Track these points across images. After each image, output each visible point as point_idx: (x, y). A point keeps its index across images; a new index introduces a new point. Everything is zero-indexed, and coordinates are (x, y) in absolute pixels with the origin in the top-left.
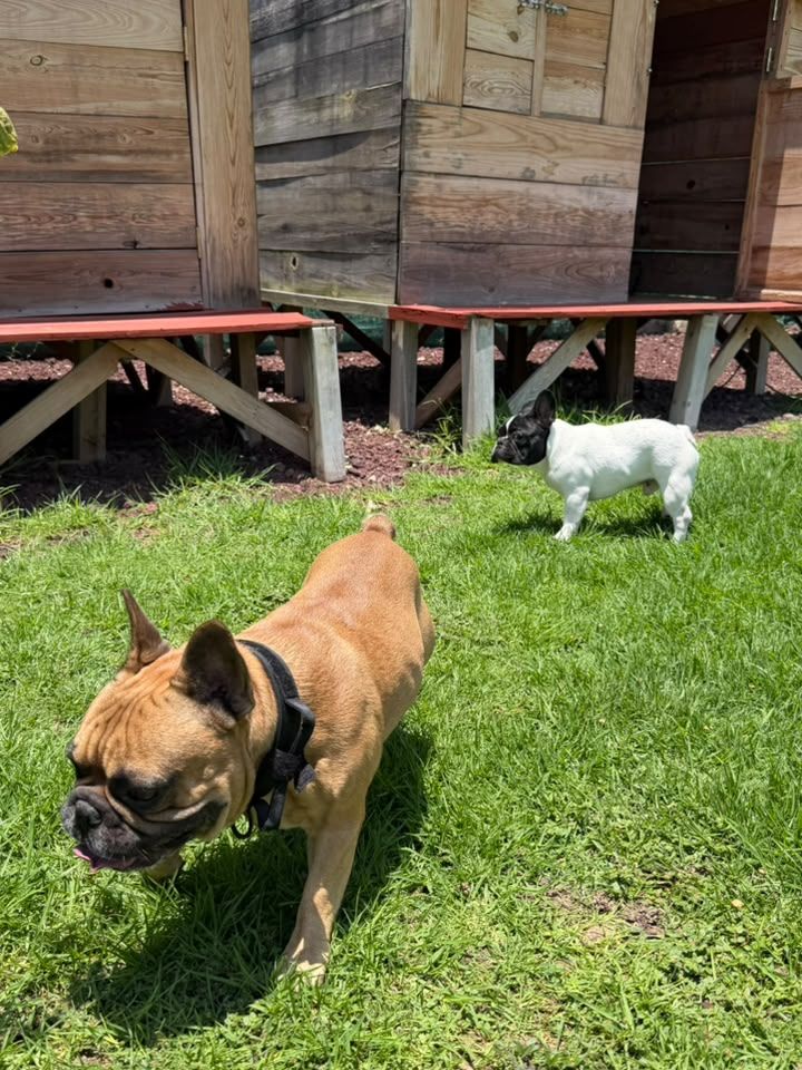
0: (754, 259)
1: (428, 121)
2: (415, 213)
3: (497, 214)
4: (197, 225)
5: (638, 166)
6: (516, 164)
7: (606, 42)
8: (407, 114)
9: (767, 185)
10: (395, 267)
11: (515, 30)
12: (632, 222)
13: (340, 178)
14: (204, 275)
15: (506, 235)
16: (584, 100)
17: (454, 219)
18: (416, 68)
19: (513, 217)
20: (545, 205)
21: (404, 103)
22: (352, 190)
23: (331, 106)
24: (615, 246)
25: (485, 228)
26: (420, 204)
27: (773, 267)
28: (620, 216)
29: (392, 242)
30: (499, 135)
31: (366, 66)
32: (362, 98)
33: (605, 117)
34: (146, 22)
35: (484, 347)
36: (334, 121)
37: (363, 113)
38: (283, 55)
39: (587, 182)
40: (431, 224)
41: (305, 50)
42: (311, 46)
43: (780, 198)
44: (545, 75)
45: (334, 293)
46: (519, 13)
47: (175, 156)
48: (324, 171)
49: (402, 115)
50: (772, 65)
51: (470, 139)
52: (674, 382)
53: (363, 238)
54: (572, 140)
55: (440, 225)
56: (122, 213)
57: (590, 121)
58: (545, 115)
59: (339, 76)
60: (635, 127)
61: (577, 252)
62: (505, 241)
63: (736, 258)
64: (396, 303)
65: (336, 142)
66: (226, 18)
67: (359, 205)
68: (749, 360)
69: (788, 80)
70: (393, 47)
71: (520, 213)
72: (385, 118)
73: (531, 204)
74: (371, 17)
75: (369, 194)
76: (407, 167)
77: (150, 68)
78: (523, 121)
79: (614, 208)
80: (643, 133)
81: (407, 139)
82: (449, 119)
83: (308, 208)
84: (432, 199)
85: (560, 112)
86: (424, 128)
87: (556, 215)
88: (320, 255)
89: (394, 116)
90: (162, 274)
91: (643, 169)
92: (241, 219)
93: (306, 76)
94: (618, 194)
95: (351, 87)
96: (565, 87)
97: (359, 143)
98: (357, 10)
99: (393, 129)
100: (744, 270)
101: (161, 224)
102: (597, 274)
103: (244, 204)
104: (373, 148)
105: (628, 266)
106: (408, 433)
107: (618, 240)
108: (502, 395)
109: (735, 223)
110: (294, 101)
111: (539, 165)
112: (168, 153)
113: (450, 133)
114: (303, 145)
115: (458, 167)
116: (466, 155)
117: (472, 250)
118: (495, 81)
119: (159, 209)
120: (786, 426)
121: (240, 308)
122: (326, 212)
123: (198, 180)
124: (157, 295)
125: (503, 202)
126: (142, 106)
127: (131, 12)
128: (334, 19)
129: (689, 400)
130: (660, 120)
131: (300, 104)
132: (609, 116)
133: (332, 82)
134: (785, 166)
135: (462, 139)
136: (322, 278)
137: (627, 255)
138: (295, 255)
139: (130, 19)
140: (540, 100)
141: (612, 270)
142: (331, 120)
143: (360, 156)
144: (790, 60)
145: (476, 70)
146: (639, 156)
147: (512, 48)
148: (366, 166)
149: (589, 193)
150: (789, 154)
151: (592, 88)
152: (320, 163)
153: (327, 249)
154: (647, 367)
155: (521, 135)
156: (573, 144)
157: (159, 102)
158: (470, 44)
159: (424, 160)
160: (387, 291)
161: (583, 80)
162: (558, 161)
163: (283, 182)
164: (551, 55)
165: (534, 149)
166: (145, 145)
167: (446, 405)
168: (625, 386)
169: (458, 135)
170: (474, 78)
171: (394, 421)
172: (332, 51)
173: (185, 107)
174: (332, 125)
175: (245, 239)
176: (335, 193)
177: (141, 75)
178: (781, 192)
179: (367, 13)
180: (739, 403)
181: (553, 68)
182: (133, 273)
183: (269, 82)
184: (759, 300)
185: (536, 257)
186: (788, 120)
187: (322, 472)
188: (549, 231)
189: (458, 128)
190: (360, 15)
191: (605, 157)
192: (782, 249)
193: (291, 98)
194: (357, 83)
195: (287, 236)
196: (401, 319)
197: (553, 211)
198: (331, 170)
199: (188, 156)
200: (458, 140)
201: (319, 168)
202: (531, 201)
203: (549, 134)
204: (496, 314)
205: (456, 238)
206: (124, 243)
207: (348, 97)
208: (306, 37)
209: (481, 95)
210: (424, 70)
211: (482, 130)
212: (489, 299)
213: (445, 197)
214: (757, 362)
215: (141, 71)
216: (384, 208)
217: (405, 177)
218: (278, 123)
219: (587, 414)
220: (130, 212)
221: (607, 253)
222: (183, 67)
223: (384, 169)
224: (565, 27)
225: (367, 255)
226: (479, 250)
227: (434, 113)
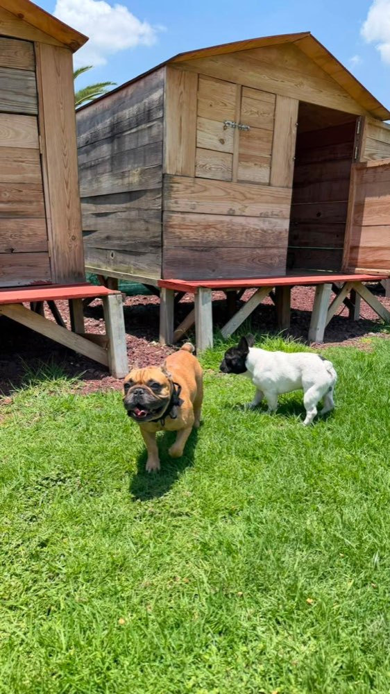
0: (351, 252)
1: (176, 185)
2: (171, 232)
3: (215, 232)
4: (48, 240)
5: (289, 207)
6: (225, 207)
7: (271, 144)
8: (165, 181)
9: (357, 215)
10: (161, 259)
11: (222, 138)
12: (287, 235)
13: (134, 214)
14: (52, 266)
15: (221, 242)
16: (261, 174)
17: (192, 235)
18: (170, 157)
19: (224, 234)
20: (241, 228)
21: (164, 175)
22: (139, 220)
23: (128, 177)
24: (278, 248)
25: (209, 239)
26: (173, 228)
27: (361, 256)
28: (280, 233)
29: (159, 247)
30: (215, 192)
31: (145, 157)
32: (143, 173)
33: (272, 182)
34: (17, 134)
35: (206, 303)
36: (130, 184)
37: (143, 180)
38: (105, 150)
39: (263, 216)
40: (180, 238)
41: (116, 148)
42: (119, 145)
43: (363, 222)
44: (239, 161)
45: (132, 272)
46: (225, 129)
47: (35, 204)
48: (125, 210)
49: (162, 182)
50: (357, 155)
51: (200, 194)
52: (311, 312)
53: (145, 244)
54: (253, 194)
55: (185, 238)
56: (5, 234)
57: (264, 184)
58: (240, 182)
59: (132, 161)
60: (287, 187)
61: (258, 251)
62: (220, 246)
63: (342, 251)
64: (162, 278)
65: (131, 195)
66: (63, 131)
67: (143, 227)
68: (350, 303)
69: (366, 163)
70: (157, 147)
71: (228, 232)
72: (154, 183)
73: (234, 227)
74: (146, 131)
75: (147, 222)
76: (165, 209)
77: (20, 157)
78: (228, 185)
79: (278, 228)
80: (291, 190)
81: (165, 194)
82: (188, 184)
83: (118, 228)
84: (180, 225)
85: (248, 179)
86: (175, 189)
87: (247, 232)
88: (124, 252)
89: (159, 182)
90: (28, 266)
91: (293, 207)
92: (73, 236)
93: (116, 160)
94: (279, 221)
95: (138, 167)
96: (249, 167)
97: (142, 196)
98: (140, 128)
99: (158, 189)
100: (346, 257)
101: (27, 239)
102: (269, 262)
103: (75, 228)
104: (149, 199)
105: (286, 257)
106: (169, 346)
107: (280, 245)
108: (218, 327)
109: (341, 234)
110: (111, 173)
111: (237, 207)
112: (31, 202)
113: (189, 191)
114: (116, 196)
115: (193, 209)
116: (197, 202)
117: (202, 251)
118: (212, 164)
119: (26, 232)
120: (370, 339)
121: (74, 283)
122: (126, 230)
123: (48, 216)
124: (25, 277)
125: (218, 226)
126: (16, 177)
127: (9, 128)
128: (129, 132)
129: (318, 327)
130: (301, 183)
131: (114, 175)
132: (273, 182)
133: (128, 164)
134: (365, 205)
135: (195, 194)
136: (125, 264)
137: (284, 252)
138: (112, 251)
139: (8, 131)
140: (237, 175)
141: (277, 259)
142: (129, 184)
143: (143, 202)
144: (366, 153)
145: (202, 158)
146: (290, 202)
147: (221, 147)
148: (146, 208)
149: (264, 221)
150: (368, 200)
151: (265, 167)
152: (124, 205)
153: (128, 249)
154: (300, 303)
155: (227, 192)
156: (255, 196)
157: (26, 175)
158: (198, 145)
159: (175, 205)
160: (157, 272)
161: (259, 163)
162: (247, 205)
163: (106, 214)
164: (242, 151)
165: (234, 199)
166: (17, 198)
167: (188, 332)
168: (286, 318)
169: (193, 192)
170: (200, 163)
171: (162, 339)
172: (129, 149)
173: (41, 178)
174: (129, 186)
175: (76, 246)
176: (131, 221)
177: (15, 161)
178: (364, 219)
179: (144, 129)
180: (346, 326)
181: (243, 158)
182: (11, 265)
183: (99, 164)
184: (354, 274)
185: (237, 254)
186: (366, 182)
187: (115, 373)
188: (243, 241)
189: (193, 189)
190: (142, 130)
191: (272, 203)
192: (365, 247)
193: (109, 172)
194: (141, 165)
195: (109, 242)
196: (164, 287)
197: (245, 231)
198: (128, 209)
199: (43, 203)
200: (193, 195)
201: (123, 208)
202: (233, 225)
203: (242, 191)
204: (212, 285)
205: (193, 245)
206: (6, 250)
207: (136, 172)
208: (116, 142)
209: (205, 171)
210: (174, 157)
211: (206, 189)
212: (212, 276)
213: (187, 224)
214: (354, 304)
215: (15, 159)
216: (155, 230)
217: (165, 214)
218: (103, 185)
219: (264, 336)
220: (9, 234)
221: (275, 251)
222: (39, 157)
223: (154, 209)
224: (249, 137)
225: (148, 253)
226: (206, 251)
227: (179, 181)
